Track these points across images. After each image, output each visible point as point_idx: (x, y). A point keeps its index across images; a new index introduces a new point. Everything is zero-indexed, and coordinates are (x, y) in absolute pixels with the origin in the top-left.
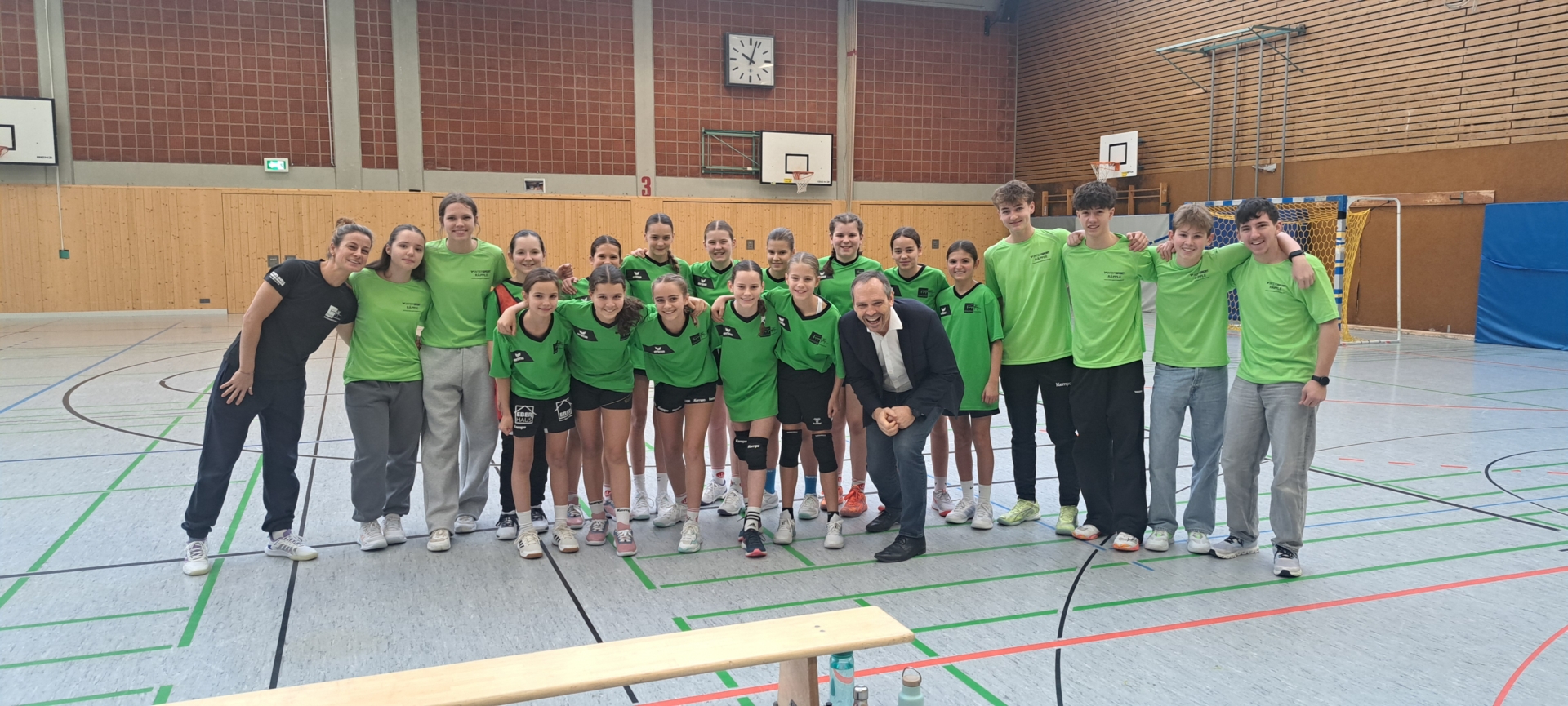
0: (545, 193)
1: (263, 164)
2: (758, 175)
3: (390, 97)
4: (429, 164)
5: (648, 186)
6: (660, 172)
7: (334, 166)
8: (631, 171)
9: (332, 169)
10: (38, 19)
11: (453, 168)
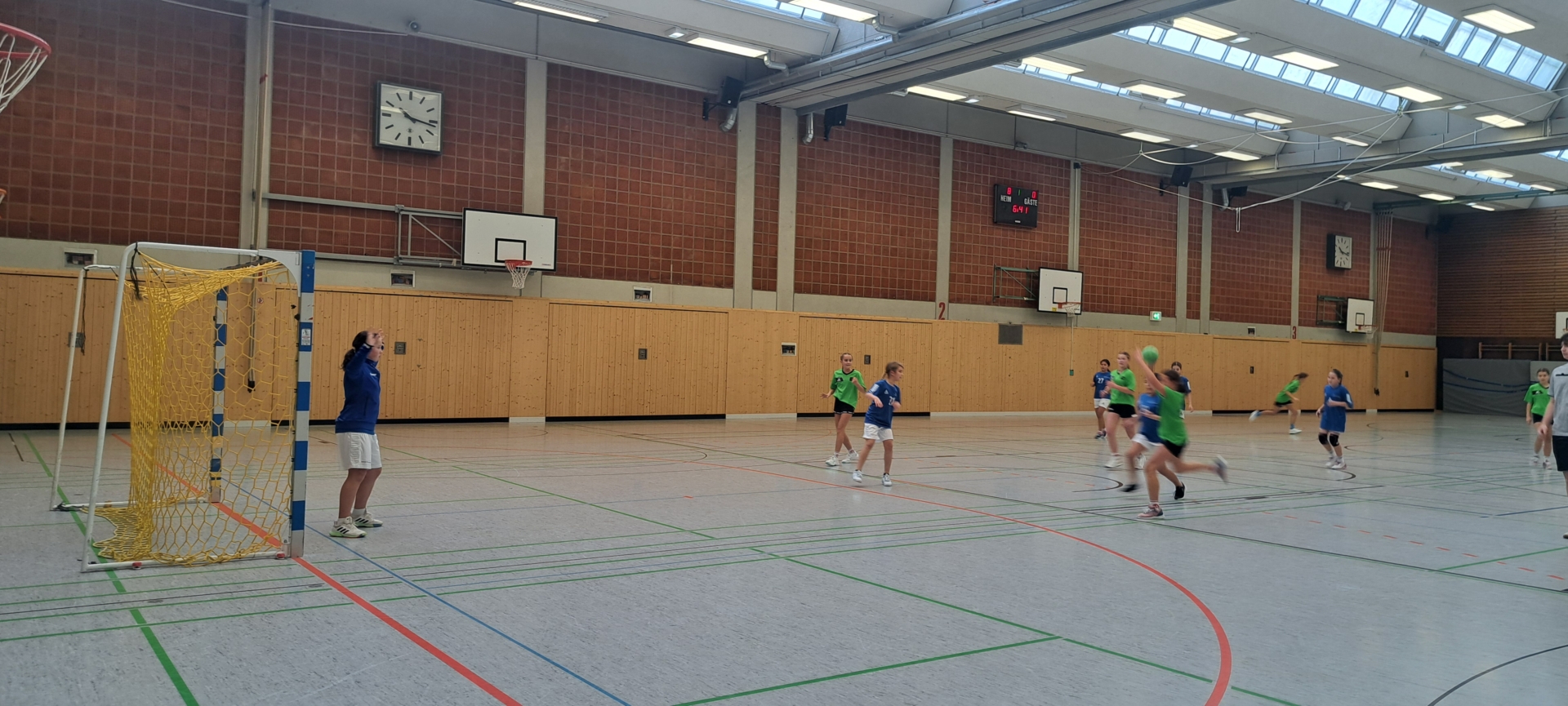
0: (1255, 336)
1: (1149, 315)
2: (1343, 326)
3: (1199, 274)
4: (1213, 317)
5: (1295, 333)
6: (1300, 324)
7: (1175, 317)
8: (1289, 323)
9: (1174, 319)
10: (1071, 220)
11: (1221, 320)
